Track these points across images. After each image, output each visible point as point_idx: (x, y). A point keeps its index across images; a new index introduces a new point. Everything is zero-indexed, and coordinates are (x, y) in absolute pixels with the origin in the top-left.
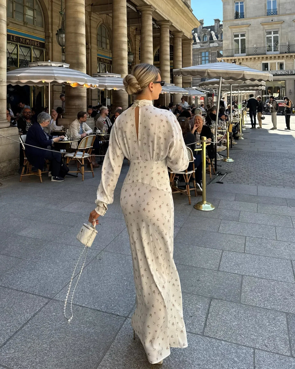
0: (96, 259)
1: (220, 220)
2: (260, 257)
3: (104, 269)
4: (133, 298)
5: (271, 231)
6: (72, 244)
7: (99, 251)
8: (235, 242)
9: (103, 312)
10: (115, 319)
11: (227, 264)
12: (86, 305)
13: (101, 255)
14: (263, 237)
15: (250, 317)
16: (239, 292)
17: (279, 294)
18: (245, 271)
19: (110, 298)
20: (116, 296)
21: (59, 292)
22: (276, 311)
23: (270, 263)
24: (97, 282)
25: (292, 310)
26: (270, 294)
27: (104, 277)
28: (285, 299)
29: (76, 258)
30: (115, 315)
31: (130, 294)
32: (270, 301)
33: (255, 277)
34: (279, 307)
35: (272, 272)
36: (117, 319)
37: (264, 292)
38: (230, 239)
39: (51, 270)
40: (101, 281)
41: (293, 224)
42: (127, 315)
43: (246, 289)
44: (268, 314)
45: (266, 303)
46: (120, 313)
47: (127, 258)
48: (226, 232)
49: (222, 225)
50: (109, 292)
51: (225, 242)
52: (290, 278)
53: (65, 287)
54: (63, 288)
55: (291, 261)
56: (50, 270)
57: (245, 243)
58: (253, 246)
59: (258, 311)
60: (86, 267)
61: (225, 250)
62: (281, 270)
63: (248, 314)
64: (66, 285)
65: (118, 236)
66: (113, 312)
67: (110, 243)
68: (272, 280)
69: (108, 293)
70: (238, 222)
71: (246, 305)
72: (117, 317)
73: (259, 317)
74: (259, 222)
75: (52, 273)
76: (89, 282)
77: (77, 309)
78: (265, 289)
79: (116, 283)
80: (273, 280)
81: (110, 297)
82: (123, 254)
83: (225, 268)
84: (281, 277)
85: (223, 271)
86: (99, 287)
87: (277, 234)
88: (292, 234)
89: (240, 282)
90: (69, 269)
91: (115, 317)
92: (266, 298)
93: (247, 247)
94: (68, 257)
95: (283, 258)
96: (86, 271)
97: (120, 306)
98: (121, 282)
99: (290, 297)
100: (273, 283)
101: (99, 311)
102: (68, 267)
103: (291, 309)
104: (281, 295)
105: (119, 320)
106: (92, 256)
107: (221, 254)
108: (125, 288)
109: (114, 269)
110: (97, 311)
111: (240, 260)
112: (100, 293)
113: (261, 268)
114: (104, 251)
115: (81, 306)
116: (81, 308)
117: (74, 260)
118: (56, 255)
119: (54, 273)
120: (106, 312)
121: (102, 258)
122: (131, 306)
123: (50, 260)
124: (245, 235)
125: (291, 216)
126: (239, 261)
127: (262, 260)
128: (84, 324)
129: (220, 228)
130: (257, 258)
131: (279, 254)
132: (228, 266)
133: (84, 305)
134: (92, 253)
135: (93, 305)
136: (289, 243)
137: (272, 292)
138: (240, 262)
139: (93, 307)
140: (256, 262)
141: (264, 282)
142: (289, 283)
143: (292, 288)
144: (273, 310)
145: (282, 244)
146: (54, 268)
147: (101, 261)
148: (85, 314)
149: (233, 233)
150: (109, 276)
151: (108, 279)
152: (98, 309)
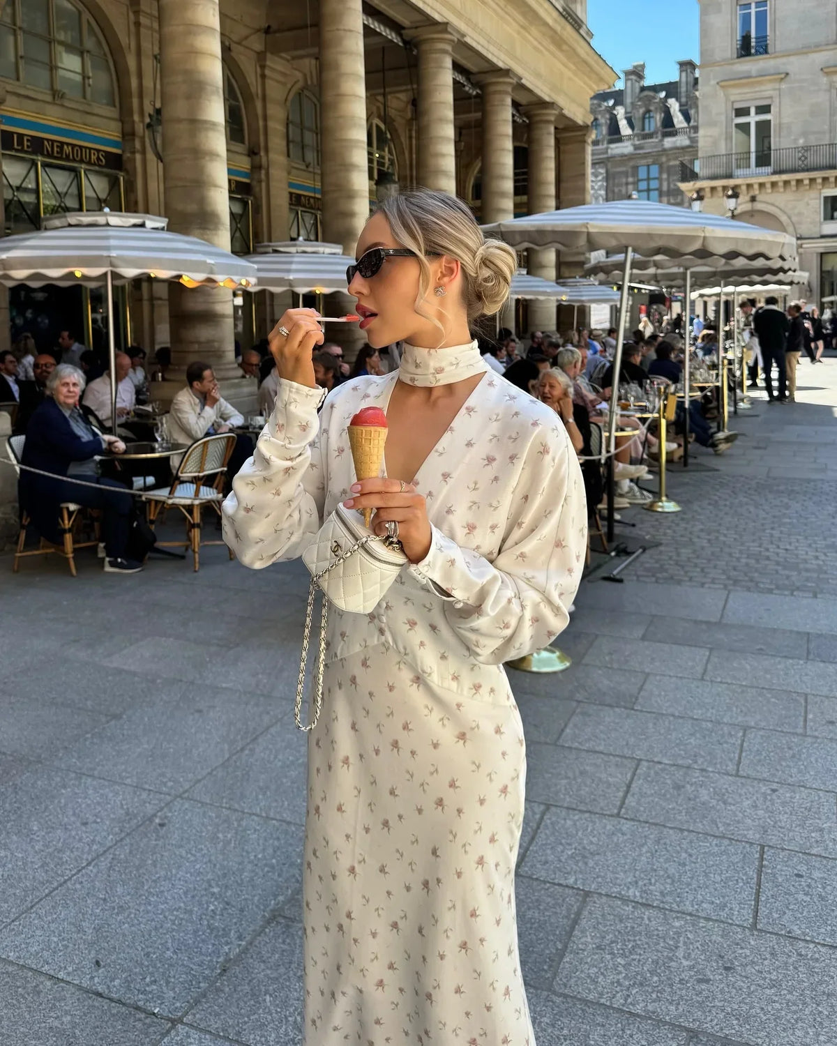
0: (151, 822)
1: (574, 704)
2: (665, 831)
3: (162, 856)
4: (219, 957)
5: (727, 743)
6: (96, 773)
7: (168, 798)
8: (600, 779)
9: (111, 1000)
10: (139, 1025)
11: (549, 852)
12: (69, 974)
13: (170, 811)
14: (696, 762)
15: (565, 1040)
16: (557, 949)
17: (685, 963)
18: (600, 880)
19: (147, 955)
20: (168, 949)
22: (660, 1023)
23: (690, 855)
24: (128, 897)
25: (712, 1021)
26: (656, 962)
27: (153, 885)
28: (700, 981)
29: (91, 819)
30: (145, 1011)
31: (214, 945)
32: (649, 985)
33: (625, 900)
34: (673, 1008)
35: (689, 884)
36: (144, 1024)
37: (640, 955)
38: (588, 768)
39: (6, 857)
40: (141, 895)
41: (805, 721)
42: (180, 1014)
43: (583, 940)
44: (628, 1032)
45: (634, 992)
46: (163, 1006)
47: (244, 823)
48: (580, 743)
49: (575, 719)
50: (153, 933)
51: (567, 778)
52: (741, 908)
53: (26, 912)
54: (20, 915)
55: (763, 847)
57: (631, 782)
58: (652, 795)
59: (600, 1020)
60: (112, 851)
61: (556, 806)
62: (718, 878)
63: (562, 1028)
64: (32, 907)
65: (242, 749)
66: (141, 1004)
67: (210, 774)
68: (678, 912)
69: (147, 936)
70: (628, 711)
71: (566, 996)
72: (148, 1021)
73: (596, 1041)
74: (697, 713)
76: (105, 900)
77: (37, 986)
78: (647, 943)
79: (182, 905)
80: (684, 913)
81: (150, 950)
82: (236, 810)
83: (539, 866)
84: (713, 903)
85: (530, 878)
86: (128, 916)
87: (744, 754)
88: (793, 756)
89: (572, 916)
90: (60, 855)
91: (140, 1020)
92: (639, 977)
93: (633, 795)
94: (71, 813)
95: (740, 838)
96: (108, 860)
97: (168, 983)
98: (200, 904)
99: (721, 974)
100: (677, 924)
101: (100, 995)
102: (60, 845)
103: (709, 1019)
104: (691, 968)
105: (151, 1030)
106: (142, 815)
107: (538, 816)
108: (206, 923)
109: (192, 859)
110: (94, 997)
111: (594, 840)
112: (124, 935)
113: (655, 870)
114: (182, 799)
115: (52, 977)
116: (48, 983)
117: (85, 824)
118: (38, 807)
119: (10, 866)
120: (119, 1001)
121: (169, 822)
122: (202, 985)
123: (14, 821)
124: (639, 754)
125: (806, 695)
126: (592, 843)
127: (668, 842)
128: (39, 1039)
129: (568, 731)
130: (652, 836)
131: (729, 825)
132: (551, 858)
133: (61, 975)
134: (145, 802)
135: (88, 977)
136: (775, 786)
137: (665, 954)
138: (593, 848)
139: (86, 983)
140: (644, 850)
141: (649, 919)
142: (731, 924)
143: (737, 944)
144: (650, 1018)
145: (751, 789)
146: (17, 848)
147: (163, 831)
148: (54, 1004)
149: (601, 748)
150: (170, 879)
151: (162, 892)
152: (100, 990)
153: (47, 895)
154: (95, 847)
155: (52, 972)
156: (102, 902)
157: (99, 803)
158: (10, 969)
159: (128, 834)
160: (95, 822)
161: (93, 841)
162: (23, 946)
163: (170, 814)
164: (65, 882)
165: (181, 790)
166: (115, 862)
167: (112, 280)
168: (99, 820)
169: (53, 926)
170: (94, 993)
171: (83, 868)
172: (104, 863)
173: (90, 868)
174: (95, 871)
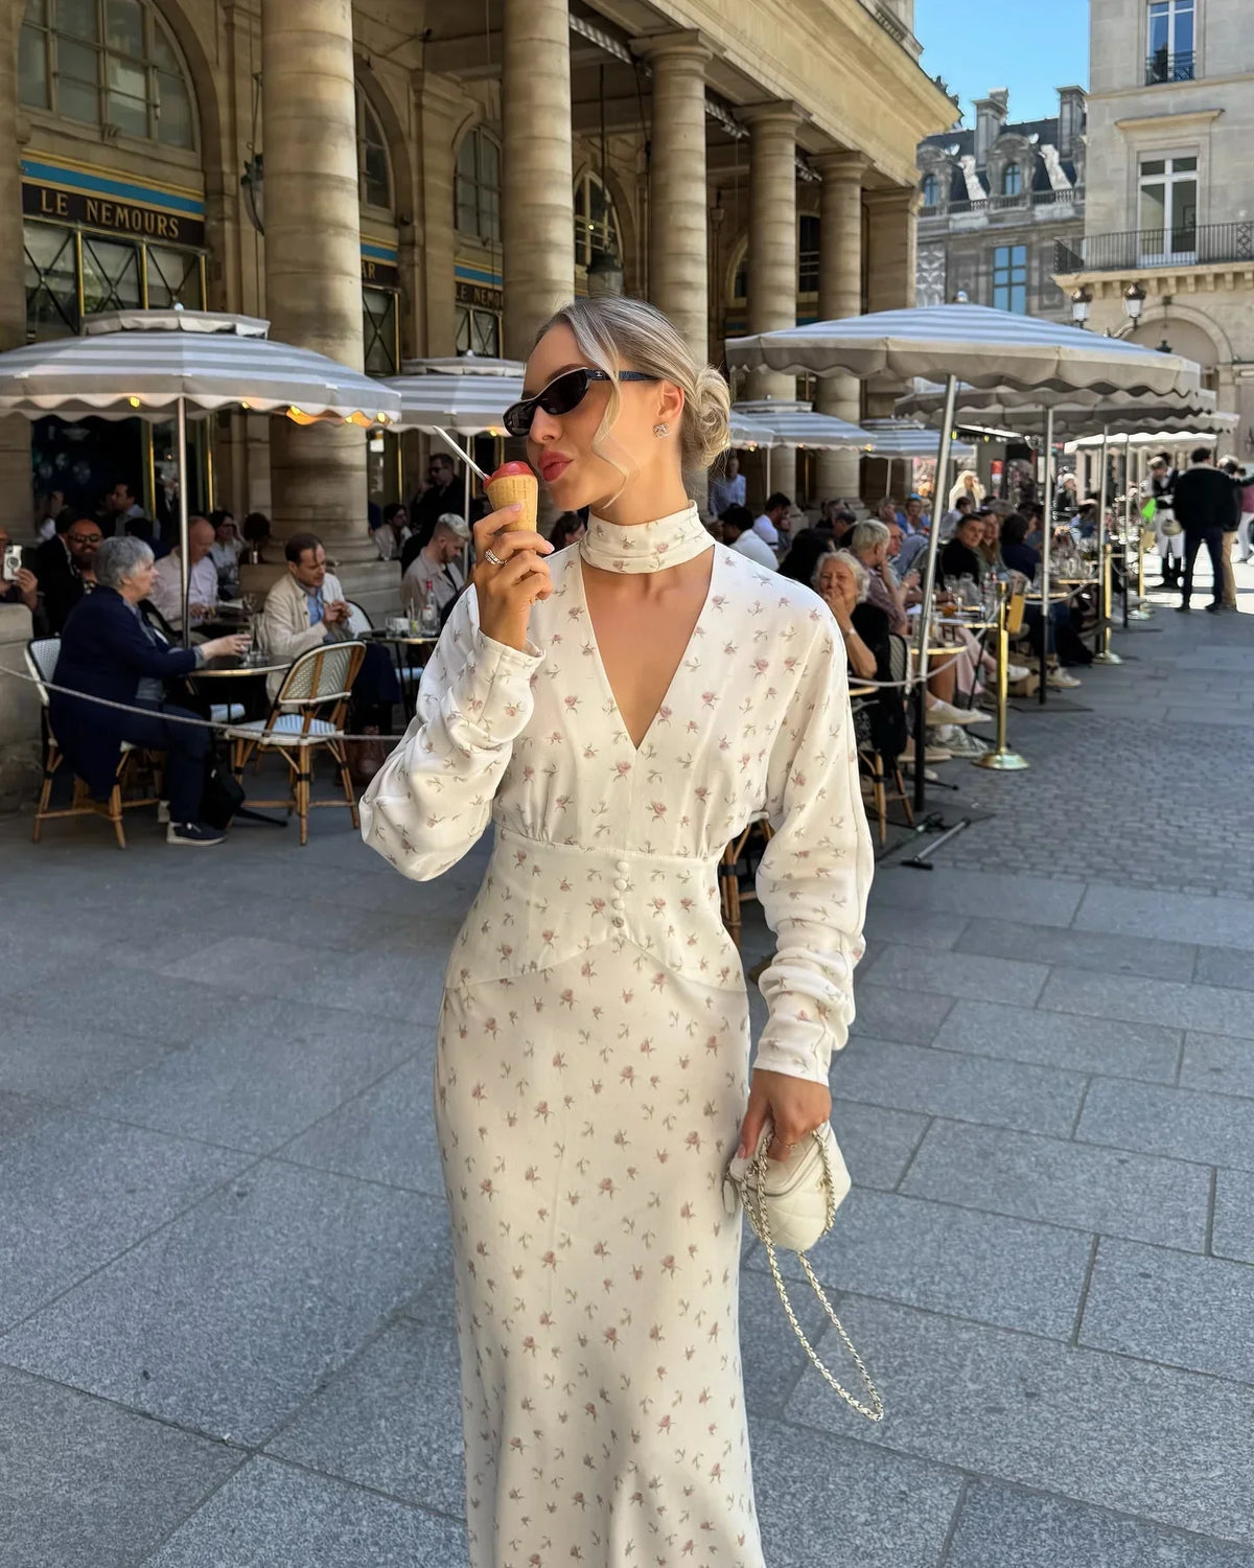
0: (226, 1190)
2: (960, 1213)
3: (241, 1236)
4: (316, 1370)
5: (1062, 1096)
6: (149, 1124)
7: (253, 1159)
8: (874, 1143)
9: (164, 1422)
10: (201, 1455)
12: (104, 1388)
13: (254, 1176)
14: (1015, 1121)
15: (795, 1482)
16: (794, 1366)
17: (971, 1386)
18: (861, 1276)
19: (216, 1365)
20: (245, 1358)
21: (16, 1326)
22: (928, 1462)
23: (993, 1246)
24: (191, 1290)
25: (1001, 1461)
26: (930, 1386)
27: (227, 1274)
28: (990, 1410)
29: (141, 1185)
30: (210, 1438)
31: (309, 1353)
32: (918, 1414)
33: (895, 1304)
34: (948, 1444)
35: (986, 1284)
36: (209, 1454)
37: (909, 1375)
38: (857, 1127)
39: (18, 1233)
40: (209, 1287)
41: (1179, 1066)
42: (258, 1442)
43: (831, 1354)
44: (883, 1474)
45: (896, 1423)
46: (236, 1431)
47: (359, 1194)
48: (849, 1093)
50: (225, 1337)
52: (1057, 1317)
53: (46, 1306)
54: (37, 1311)
55: (1097, 1237)
56: (13, 1229)
57: (918, 1146)
58: (947, 1165)
59: (845, 1457)
60: (169, 1227)
62: (1030, 1277)
63: (791, 1468)
64: (54, 1301)
65: (361, 1093)
66: (205, 1428)
67: (313, 1126)
68: (969, 1320)
69: (216, 1342)
70: (923, 1050)
71: (799, 1427)
72: (213, 1450)
73: (836, 1484)
74: (1025, 1055)
75: (16, 1245)
76: (157, 1293)
77: (61, 1402)
78: (920, 1360)
79: (267, 1301)
80: (976, 1322)
81: (219, 1358)
82: (349, 1176)
84: (1018, 1309)
86: (191, 1314)
87: (1085, 1112)
88: (1157, 1115)
89: (818, 1323)
90: (96, 1232)
91: (203, 1448)
92: (904, 1404)
93: (919, 1165)
94: (111, 1176)
95: (1066, 1224)
96: (163, 1241)
97: (243, 1402)
98: (293, 1300)
99: (1021, 1402)
100: (965, 1336)
101: (148, 1416)
102: (96, 1219)
103: (997, 1459)
104: (978, 1393)
105: (218, 1461)
106: (213, 1180)
108: (299, 1325)
109: (283, 1240)
110: (140, 1418)
111: (859, 1223)
112: (184, 1339)
113: (942, 1265)
114: (272, 1160)
115: (81, 1392)
116: (76, 1401)
117: (132, 1191)
118: (64, 1168)
119: (23, 1246)
120: (175, 1424)
121: (252, 1190)
122: (292, 1405)
123: (30, 1186)
124: (933, 1109)
125: (1184, 1032)
126: (853, 1227)
127: (963, 1227)
128: (62, 1470)
130: (942, 1220)
131: (1052, 1206)
133: (94, 1389)
134: (218, 1164)
135: (132, 1392)
136: (1124, 1155)
137: (944, 1375)
138: (854, 1234)
139: (129, 1400)
140: (928, 1237)
141: (926, 1329)
142: (1042, 1338)
143: (1048, 1364)
144: (915, 1457)
145: (1090, 1160)
146: (34, 1222)
147: (242, 1203)
148: (83, 1427)
149: (880, 1100)
150: (251, 1267)
151: (240, 1283)
152: (148, 1408)
153: (75, 1286)
154: (145, 1223)
155: (81, 1386)
156: (153, 1295)
157: (152, 1164)
158: (23, 1381)
159: (193, 1206)
160: (147, 1189)
161: (143, 1214)
162: (41, 1351)
163: (254, 1181)
164: (103, 1267)
165: (271, 1148)
166: (173, 1243)
167: (185, 412)
168: (151, 1187)
169: (83, 1326)
170: (140, 1414)
171: (127, 1250)
172: (157, 1244)
173: (138, 1250)
174: (144, 1254)
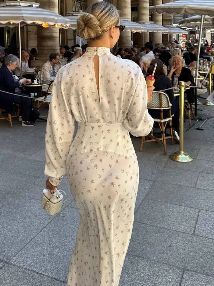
0: (60, 215)
1: (198, 173)
3: (66, 228)
6: (36, 198)
11: (204, 227)
12: (43, 272)
13: (65, 212)
21: (17, 254)
24: (58, 243)
27: (66, 238)
29: (38, 215)
38: (209, 196)
39: (11, 228)
40: (62, 242)
48: (204, 187)
49: (200, 178)
51: (202, 199)
54: (21, 250)
56: (9, 227)
60: (48, 226)
61: (202, 210)
64: (24, 247)
69: (68, 258)
75: (11, 231)
76: (50, 244)
77: (33, 276)
83: (201, 231)
85: (199, 236)
86: (60, 250)
90: (30, 227)
94: (30, 212)
96: (48, 230)
101: (56, 279)
102: (29, 224)
107: (197, 214)
110: (55, 280)
112: (60, 257)
114: (69, 207)
115: (38, 273)
116: (37, 275)
117: (36, 216)
118: (18, 210)
119: (13, 232)
121: (66, 215)
123: (11, 215)
129: (198, 182)
132: (205, 229)
133: (41, 272)
135: (51, 273)
139: (50, 275)
146: (14, 225)
147: (64, 219)
148: (41, 283)
149: (212, 189)
150: (71, 236)
151: (70, 241)
152: (56, 277)
153: (29, 242)
154: (42, 225)
155: (37, 271)
156: (49, 245)
157: (39, 209)
158: (22, 270)
159: (52, 220)
160: (39, 215)
161: (40, 222)
162: (24, 261)
163: (65, 213)
164: (34, 237)
165: (67, 204)
166: (50, 230)
168: (41, 215)
169: (34, 254)
170: (54, 279)
171: (39, 232)
172: (46, 230)
173: (42, 232)
174: (44, 233)
